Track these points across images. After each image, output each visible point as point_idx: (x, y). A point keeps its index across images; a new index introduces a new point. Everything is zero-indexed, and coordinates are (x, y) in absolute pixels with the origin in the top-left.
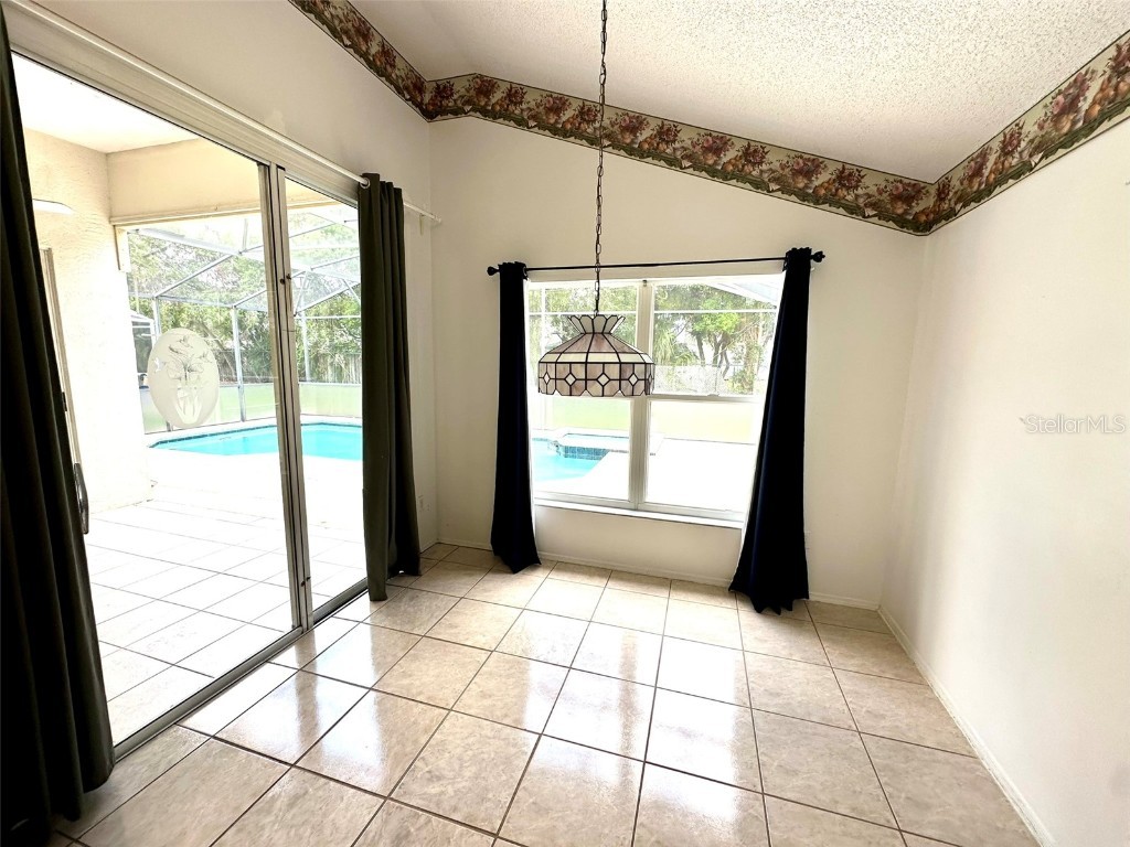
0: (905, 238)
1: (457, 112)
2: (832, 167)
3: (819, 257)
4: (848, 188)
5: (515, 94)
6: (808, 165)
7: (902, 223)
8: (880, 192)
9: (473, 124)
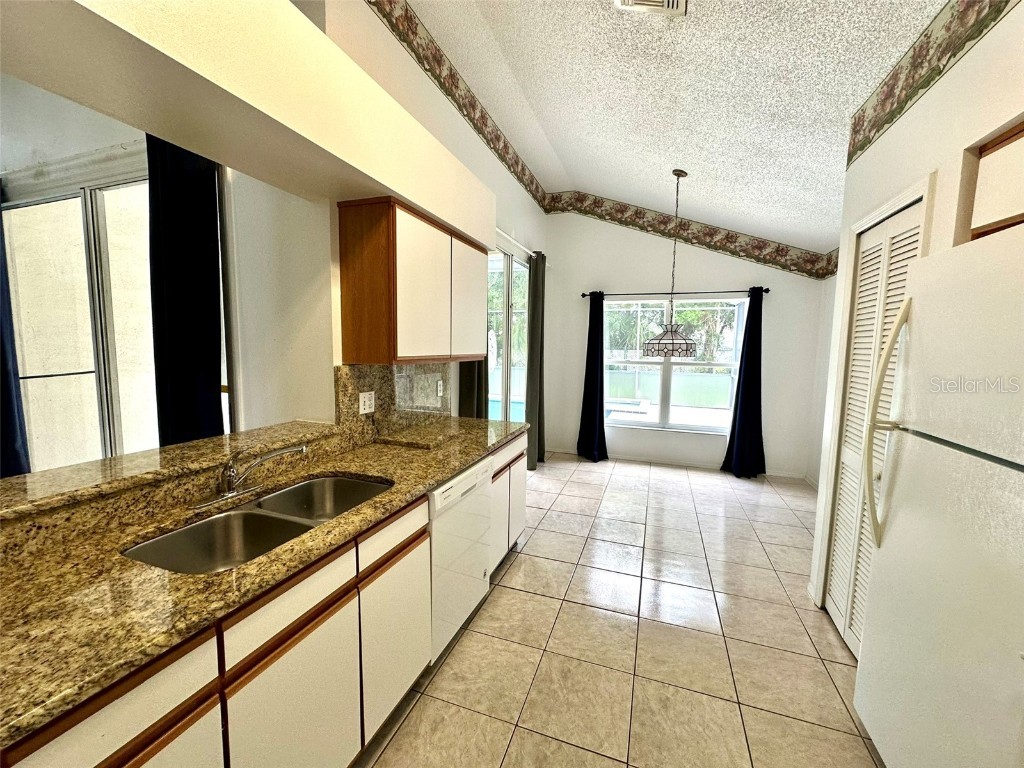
0: (812, 281)
1: (563, 210)
2: (773, 246)
3: (767, 291)
4: (782, 256)
5: (598, 202)
6: (761, 244)
7: (810, 274)
8: (798, 258)
9: (572, 217)
